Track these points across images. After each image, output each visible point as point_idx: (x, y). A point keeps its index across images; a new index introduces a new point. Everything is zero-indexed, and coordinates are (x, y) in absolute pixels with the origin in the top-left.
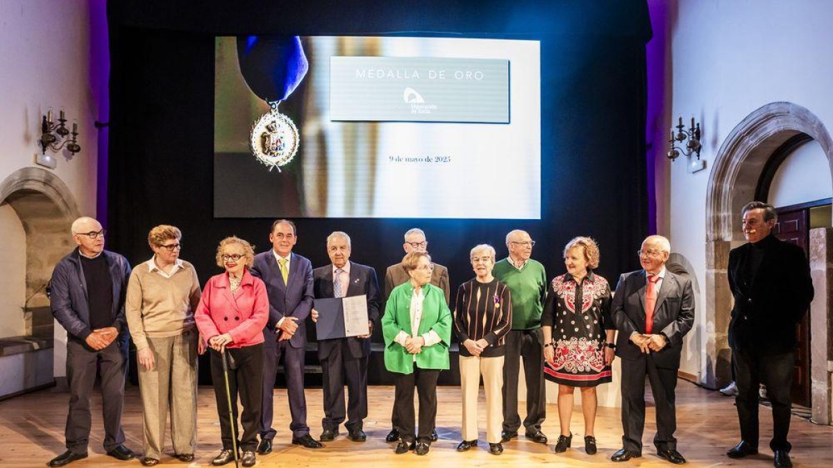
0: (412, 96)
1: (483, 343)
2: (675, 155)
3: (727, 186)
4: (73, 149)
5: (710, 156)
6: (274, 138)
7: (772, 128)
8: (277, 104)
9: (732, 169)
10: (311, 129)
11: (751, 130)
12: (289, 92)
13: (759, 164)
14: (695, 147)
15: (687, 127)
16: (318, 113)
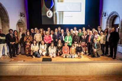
0: (68, 8)
1: (76, 42)
2: (103, 16)
3: (109, 21)
4: (24, 16)
5: (107, 17)
6: (49, 14)
7: (114, 14)
8: (50, 9)
9: (109, 19)
10: (54, 12)
11: (112, 14)
12: (51, 7)
13: (113, 18)
14: (105, 15)
15: (104, 13)
16: (55, 10)
